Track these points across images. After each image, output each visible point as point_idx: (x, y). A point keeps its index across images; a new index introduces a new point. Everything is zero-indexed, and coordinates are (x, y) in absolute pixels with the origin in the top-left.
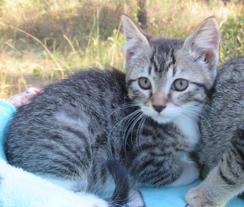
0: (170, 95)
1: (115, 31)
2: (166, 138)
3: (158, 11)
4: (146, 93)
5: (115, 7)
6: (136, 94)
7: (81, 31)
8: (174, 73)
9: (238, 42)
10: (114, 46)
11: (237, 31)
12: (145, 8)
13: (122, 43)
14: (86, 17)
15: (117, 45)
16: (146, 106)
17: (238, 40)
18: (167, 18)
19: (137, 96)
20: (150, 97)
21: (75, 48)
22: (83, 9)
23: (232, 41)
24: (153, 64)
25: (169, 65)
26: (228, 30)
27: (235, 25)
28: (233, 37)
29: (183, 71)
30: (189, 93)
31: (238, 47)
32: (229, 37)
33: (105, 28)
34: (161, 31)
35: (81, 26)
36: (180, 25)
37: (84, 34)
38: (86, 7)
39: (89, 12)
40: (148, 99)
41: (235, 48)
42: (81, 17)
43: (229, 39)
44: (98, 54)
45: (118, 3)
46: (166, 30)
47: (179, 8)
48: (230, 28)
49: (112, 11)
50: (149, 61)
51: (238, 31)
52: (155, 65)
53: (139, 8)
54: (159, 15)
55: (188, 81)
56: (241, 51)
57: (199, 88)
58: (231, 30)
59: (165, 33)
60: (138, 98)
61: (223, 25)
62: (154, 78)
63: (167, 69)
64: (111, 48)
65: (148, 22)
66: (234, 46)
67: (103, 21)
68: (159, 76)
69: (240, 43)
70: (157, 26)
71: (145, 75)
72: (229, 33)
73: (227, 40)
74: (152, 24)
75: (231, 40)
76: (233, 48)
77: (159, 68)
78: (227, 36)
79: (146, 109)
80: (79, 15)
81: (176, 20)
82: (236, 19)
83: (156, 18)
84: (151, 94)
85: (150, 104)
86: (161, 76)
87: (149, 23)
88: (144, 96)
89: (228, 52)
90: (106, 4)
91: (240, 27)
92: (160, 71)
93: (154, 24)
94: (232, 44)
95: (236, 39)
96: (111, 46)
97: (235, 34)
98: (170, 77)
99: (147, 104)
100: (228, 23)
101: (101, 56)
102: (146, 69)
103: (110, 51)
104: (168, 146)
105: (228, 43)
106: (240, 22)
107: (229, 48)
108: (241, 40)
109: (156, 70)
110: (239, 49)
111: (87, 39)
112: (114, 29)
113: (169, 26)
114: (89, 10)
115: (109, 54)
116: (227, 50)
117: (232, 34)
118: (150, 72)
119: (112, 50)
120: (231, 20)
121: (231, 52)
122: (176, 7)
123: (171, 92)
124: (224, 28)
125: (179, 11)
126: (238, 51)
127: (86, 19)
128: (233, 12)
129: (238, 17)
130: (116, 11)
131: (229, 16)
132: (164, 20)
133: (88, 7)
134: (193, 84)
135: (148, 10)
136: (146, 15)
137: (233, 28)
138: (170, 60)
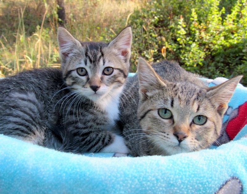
0: (102, 78)
1: (38, 27)
2: (87, 115)
3: (74, 7)
4: (84, 78)
5: (36, 6)
6: (76, 80)
7: (7, 28)
8: (104, 63)
9: (144, 30)
10: (39, 40)
11: (142, 21)
12: (62, 5)
13: (45, 38)
14: (10, 16)
15: (42, 39)
16: (84, 88)
17: (143, 28)
18: (82, 13)
19: (76, 81)
20: (87, 81)
21: (4, 44)
22: (7, 9)
23: (139, 30)
24: (88, 57)
25: (100, 57)
26: (135, 21)
27: (140, 16)
28: (140, 26)
29: (109, 61)
30: (115, 76)
31: (144, 35)
32: (136, 26)
33: (29, 25)
34: (79, 25)
35: (7, 24)
36: (94, 18)
37: (10, 31)
38: (10, 7)
39: (13, 11)
40: (86, 83)
41: (142, 35)
42: (6, 16)
43: (136, 28)
44: (25, 48)
45: (39, 2)
46: (82, 23)
47: (93, 4)
48: (137, 19)
49: (34, 9)
50: (85, 55)
51: (144, 21)
52: (89, 58)
53: (58, 6)
54: (75, 11)
55: (113, 68)
56: (146, 38)
57: (121, 73)
58: (138, 20)
59: (82, 26)
60: (77, 83)
61: (130, 16)
62: (90, 67)
63: (99, 60)
64: (37, 42)
65: (66, 17)
66: (141, 34)
67: (26, 19)
68: (94, 65)
69: (145, 31)
70: (75, 21)
71: (83, 65)
72: (136, 23)
73: (134, 29)
74: (70, 20)
75: (138, 28)
76: (140, 36)
77: (92, 59)
78: (134, 26)
79: (85, 90)
80: (4, 15)
81: (91, 14)
82: (141, 11)
83: (73, 14)
84: (88, 79)
85: (88, 86)
86: (95, 65)
87: (68, 19)
88: (82, 81)
89: (137, 39)
90: (27, 4)
91: (144, 17)
92: (94, 62)
93: (72, 20)
94: (139, 32)
95: (142, 28)
96: (37, 41)
97: (141, 24)
98: (101, 66)
99: (85, 86)
100: (135, 15)
101: (29, 50)
102: (83, 62)
103: (36, 45)
104: (89, 121)
105: (136, 32)
106: (144, 13)
107: (137, 36)
108: (146, 29)
109: (91, 61)
110: (145, 36)
111: (14, 36)
112: (37, 25)
113: (85, 20)
114: (12, 9)
115: (36, 47)
116: (136, 37)
117: (139, 24)
118: (86, 64)
119: (38, 44)
120: (137, 12)
121: (139, 39)
122: (90, 3)
123: (103, 76)
124: (132, 19)
125: (93, 6)
126: (145, 38)
127: (10, 18)
128: (138, 5)
129: (142, 9)
130: (37, 10)
131: (135, 8)
132: (80, 15)
133: (12, 7)
134: (117, 70)
135: (65, 7)
136: (64, 11)
137: (139, 19)
138: (100, 54)
